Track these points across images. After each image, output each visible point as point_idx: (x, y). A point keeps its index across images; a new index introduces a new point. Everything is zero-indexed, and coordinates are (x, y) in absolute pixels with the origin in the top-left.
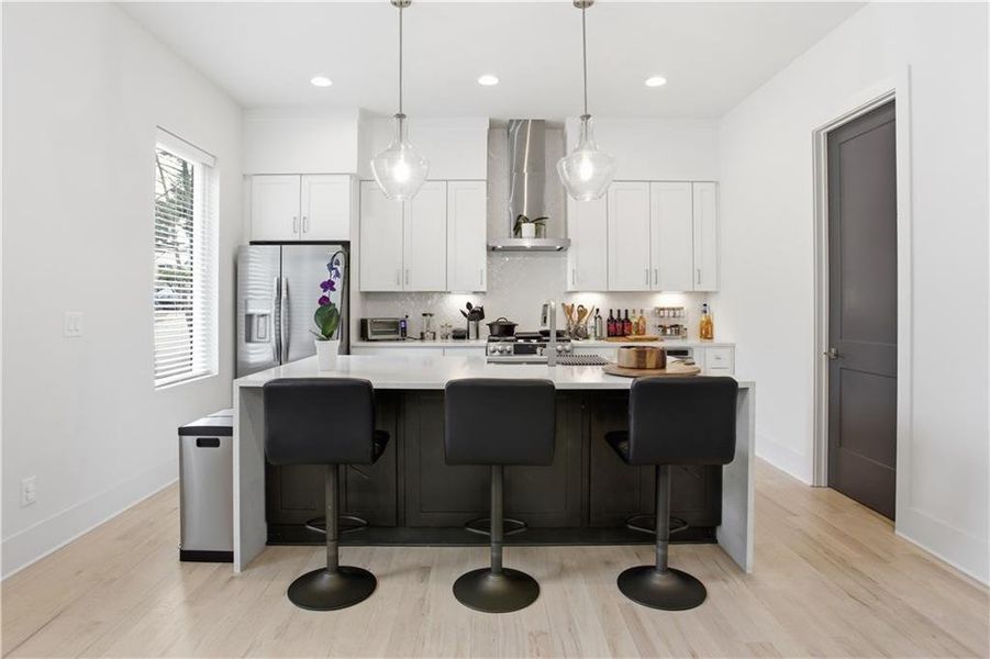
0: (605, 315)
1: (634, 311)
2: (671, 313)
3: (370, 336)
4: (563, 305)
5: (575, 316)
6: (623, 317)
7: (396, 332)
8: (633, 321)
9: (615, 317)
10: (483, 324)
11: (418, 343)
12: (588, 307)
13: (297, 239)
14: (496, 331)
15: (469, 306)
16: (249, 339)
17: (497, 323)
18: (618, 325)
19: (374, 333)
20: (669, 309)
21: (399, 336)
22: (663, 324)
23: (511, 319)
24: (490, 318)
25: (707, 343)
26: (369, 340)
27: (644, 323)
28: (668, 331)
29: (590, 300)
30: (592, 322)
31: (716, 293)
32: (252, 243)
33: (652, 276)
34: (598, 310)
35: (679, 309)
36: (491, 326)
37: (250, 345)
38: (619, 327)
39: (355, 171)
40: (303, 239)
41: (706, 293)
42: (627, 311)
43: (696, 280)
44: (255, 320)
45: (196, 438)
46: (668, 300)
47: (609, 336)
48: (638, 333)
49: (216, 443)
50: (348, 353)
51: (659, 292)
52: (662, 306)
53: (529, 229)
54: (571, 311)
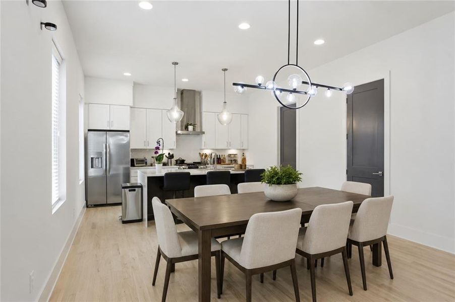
1: (222, 155)
2: (234, 156)
3: (135, 165)
4: (200, 153)
5: (203, 157)
6: (218, 157)
7: (143, 163)
8: (222, 158)
10: (173, 160)
11: (150, 167)
12: (208, 154)
14: (179, 162)
15: (169, 154)
16: (92, 167)
17: (179, 160)
19: (136, 164)
20: (233, 154)
21: (145, 165)
22: (231, 159)
24: (176, 158)
26: (135, 167)
27: (225, 159)
28: (233, 162)
30: (209, 159)
31: (247, 149)
33: (229, 144)
34: (211, 155)
35: (236, 154)
36: (177, 161)
39: (132, 104)
40: (111, 129)
41: (244, 150)
42: (220, 155)
43: (242, 146)
44: (94, 159)
45: (128, 189)
46: (232, 152)
48: (223, 162)
49: (134, 190)
51: (230, 149)
52: (231, 154)
53: (191, 128)
54: (203, 155)
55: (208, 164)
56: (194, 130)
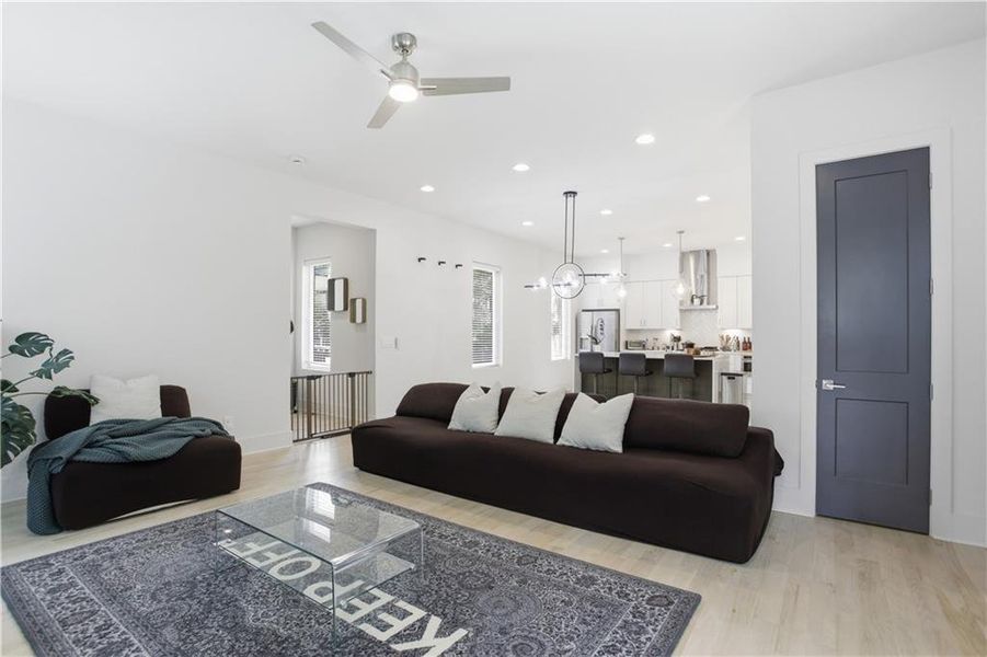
0: (741, 340)
3: (629, 348)
4: (718, 335)
5: (725, 340)
7: (640, 346)
9: (747, 341)
12: (732, 336)
15: (673, 335)
21: (642, 348)
23: (693, 341)
29: (733, 333)
32: (586, 311)
34: (738, 338)
47: (743, 350)
53: (697, 301)
54: (722, 338)
55: (718, 350)
56: (701, 303)
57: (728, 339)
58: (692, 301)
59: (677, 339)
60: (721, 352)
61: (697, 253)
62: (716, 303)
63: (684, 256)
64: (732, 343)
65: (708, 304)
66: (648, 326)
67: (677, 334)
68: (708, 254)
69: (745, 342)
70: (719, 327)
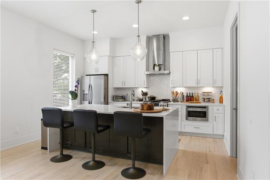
0: (185, 95)
1: (195, 93)
2: (207, 94)
5: (175, 94)
6: (191, 95)
7: (122, 99)
8: (195, 96)
9: (189, 95)
13: (96, 74)
14: (150, 99)
15: (142, 91)
16: (84, 100)
17: (150, 97)
18: (189, 98)
19: (116, 99)
20: (206, 93)
21: (123, 100)
22: (204, 98)
23: (155, 96)
24: (149, 95)
25: (221, 104)
26: (115, 101)
27: (199, 97)
28: (206, 100)
29: (180, 90)
32: (87, 75)
33: (198, 82)
34: (183, 93)
35: (210, 93)
36: (148, 97)
37: (84, 102)
38: (190, 98)
39: (109, 55)
40: (97, 74)
42: (192, 93)
43: (214, 83)
44: (85, 95)
46: (208, 89)
47: (186, 101)
48: (196, 100)
50: (108, 104)
51: (204, 87)
52: (204, 92)
53: (157, 68)
54: (173, 93)
55: (170, 101)
56: (160, 70)
57: (177, 93)
58: (154, 68)
59: (145, 94)
60: (172, 103)
61: (158, 36)
62: (169, 70)
63: (149, 39)
64: (180, 96)
65: (164, 70)
66: (127, 86)
67: (145, 90)
68: (164, 38)
69: (187, 96)
70: (171, 86)
